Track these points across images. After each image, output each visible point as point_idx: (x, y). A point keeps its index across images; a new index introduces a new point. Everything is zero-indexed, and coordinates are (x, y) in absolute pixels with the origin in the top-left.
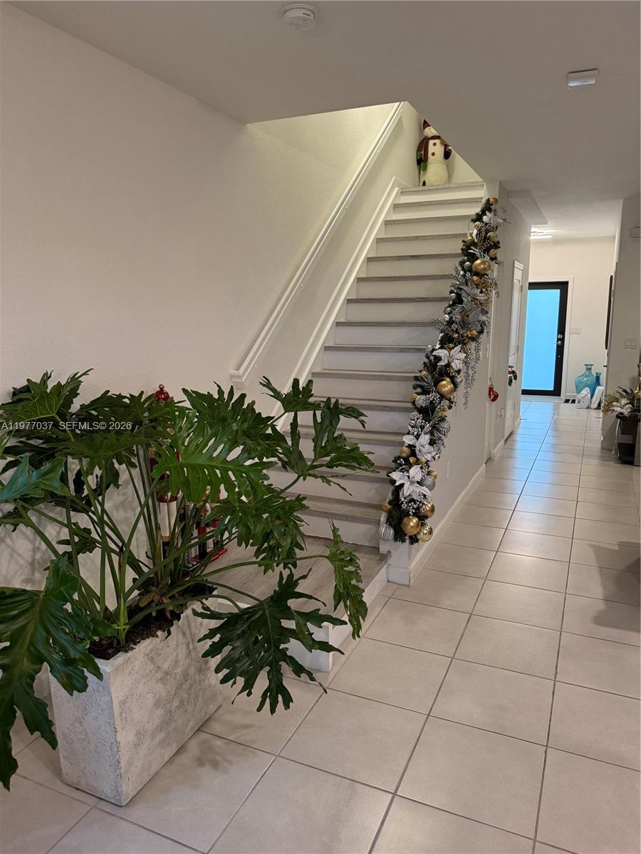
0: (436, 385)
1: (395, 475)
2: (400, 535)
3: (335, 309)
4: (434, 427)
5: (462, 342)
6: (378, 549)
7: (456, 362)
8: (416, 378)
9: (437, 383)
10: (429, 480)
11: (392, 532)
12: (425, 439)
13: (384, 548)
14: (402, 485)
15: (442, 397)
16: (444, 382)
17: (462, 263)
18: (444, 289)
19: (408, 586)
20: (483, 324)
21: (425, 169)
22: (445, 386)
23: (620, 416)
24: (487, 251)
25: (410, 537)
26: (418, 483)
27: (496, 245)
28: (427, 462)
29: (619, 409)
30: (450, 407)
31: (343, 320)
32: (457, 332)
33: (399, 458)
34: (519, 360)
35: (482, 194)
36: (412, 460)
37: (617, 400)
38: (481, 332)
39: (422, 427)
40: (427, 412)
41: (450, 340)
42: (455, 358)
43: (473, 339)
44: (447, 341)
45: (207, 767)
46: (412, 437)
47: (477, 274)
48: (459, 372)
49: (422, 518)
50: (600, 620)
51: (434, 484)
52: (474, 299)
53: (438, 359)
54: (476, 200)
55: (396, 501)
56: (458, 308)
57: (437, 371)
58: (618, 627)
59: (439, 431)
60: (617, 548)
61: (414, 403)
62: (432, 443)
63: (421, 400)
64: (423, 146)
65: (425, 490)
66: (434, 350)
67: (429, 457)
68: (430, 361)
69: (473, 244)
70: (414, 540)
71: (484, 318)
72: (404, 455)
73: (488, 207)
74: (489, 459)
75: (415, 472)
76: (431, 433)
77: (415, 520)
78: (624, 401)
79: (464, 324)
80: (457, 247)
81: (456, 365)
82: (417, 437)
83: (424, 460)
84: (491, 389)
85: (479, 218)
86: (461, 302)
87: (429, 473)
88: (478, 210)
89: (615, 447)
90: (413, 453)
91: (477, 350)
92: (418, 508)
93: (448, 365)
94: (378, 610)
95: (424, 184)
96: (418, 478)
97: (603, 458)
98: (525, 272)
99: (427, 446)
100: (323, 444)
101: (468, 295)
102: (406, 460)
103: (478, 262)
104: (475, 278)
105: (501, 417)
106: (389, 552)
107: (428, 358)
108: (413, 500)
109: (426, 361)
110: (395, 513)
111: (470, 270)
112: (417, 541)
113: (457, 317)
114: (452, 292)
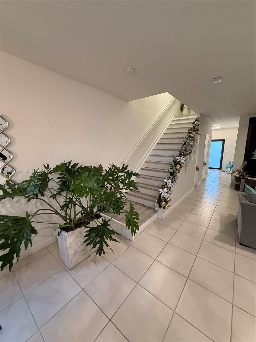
0: (175, 167)
1: (160, 190)
2: (160, 206)
3: (154, 145)
4: (173, 178)
5: (185, 155)
6: (155, 208)
7: (182, 160)
8: (171, 164)
9: (176, 165)
10: (170, 192)
11: (158, 205)
12: (170, 181)
13: (156, 209)
14: (161, 193)
15: (177, 170)
16: (178, 166)
17: (188, 134)
18: (181, 141)
19: (162, 220)
20: (191, 151)
21: (183, 111)
22: (178, 167)
23: (235, 177)
24: (195, 131)
25: (163, 207)
26: (166, 192)
27: (198, 130)
28: (170, 188)
29: (235, 175)
30: (179, 173)
31: (156, 149)
32: (183, 152)
33: (163, 185)
34: (208, 160)
35: (195, 117)
36: (166, 186)
37: (235, 172)
38: (191, 153)
39: (170, 178)
40: (172, 174)
41: (181, 154)
42: (182, 159)
43: (188, 154)
44: (180, 155)
45: (93, 263)
46: (167, 180)
47: (191, 137)
48: (183, 163)
49: (167, 202)
50: (217, 238)
51: (171, 193)
52: (189, 144)
53: (177, 159)
54: (194, 118)
55: (160, 197)
56: (184, 146)
57: (176, 163)
58: (222, 242)
59: (174, 179)
60: (227, 216)
61: (169, 171)
62: (172, 182)
63: (171, 170)
64: (182, 106)
65: (168, 195)
66: (177, 157)
67: (171, 186)
68: (175, 160)
69: (191, 129)
70: (164, 208)
71: (192, 149)
72: (164, 185)
73: (196, 120)
74: (196, 186)
75: (166, 190)
76: (172, 179)
77: (164, 203)
78: (237, 173)
79: (186, 150)
80: (187, 130)
81: (182, 161)
82: (168, 180)
83: (169, 186)
84: (197, 167)
85: (194, 123)
86: (185, 144)
87: (170, 190)
88: (194, 121)
89: (234, 185)
90: (166, 185)
91: (190, 157)
92: (166, 199)
93: (180, 161)
94: (152, 225)
95: (182, 115)
96: (166, 191)
97: (231, 188)
98: (210, 137)
99: (171, 183)
100: (126, 183)
101: (188, 143)
102: (164, 186)
103: (192, 134)
104: (190, 138)
105: (200, 175)
106: (158, 210)
107: (174, 159)
108: (164, 198)
109: (174, 160)
110: (159, 201)
111: (189, 136)
112: (165, 208)
113: (184, 149)
114: (183, 142)
